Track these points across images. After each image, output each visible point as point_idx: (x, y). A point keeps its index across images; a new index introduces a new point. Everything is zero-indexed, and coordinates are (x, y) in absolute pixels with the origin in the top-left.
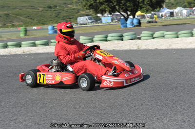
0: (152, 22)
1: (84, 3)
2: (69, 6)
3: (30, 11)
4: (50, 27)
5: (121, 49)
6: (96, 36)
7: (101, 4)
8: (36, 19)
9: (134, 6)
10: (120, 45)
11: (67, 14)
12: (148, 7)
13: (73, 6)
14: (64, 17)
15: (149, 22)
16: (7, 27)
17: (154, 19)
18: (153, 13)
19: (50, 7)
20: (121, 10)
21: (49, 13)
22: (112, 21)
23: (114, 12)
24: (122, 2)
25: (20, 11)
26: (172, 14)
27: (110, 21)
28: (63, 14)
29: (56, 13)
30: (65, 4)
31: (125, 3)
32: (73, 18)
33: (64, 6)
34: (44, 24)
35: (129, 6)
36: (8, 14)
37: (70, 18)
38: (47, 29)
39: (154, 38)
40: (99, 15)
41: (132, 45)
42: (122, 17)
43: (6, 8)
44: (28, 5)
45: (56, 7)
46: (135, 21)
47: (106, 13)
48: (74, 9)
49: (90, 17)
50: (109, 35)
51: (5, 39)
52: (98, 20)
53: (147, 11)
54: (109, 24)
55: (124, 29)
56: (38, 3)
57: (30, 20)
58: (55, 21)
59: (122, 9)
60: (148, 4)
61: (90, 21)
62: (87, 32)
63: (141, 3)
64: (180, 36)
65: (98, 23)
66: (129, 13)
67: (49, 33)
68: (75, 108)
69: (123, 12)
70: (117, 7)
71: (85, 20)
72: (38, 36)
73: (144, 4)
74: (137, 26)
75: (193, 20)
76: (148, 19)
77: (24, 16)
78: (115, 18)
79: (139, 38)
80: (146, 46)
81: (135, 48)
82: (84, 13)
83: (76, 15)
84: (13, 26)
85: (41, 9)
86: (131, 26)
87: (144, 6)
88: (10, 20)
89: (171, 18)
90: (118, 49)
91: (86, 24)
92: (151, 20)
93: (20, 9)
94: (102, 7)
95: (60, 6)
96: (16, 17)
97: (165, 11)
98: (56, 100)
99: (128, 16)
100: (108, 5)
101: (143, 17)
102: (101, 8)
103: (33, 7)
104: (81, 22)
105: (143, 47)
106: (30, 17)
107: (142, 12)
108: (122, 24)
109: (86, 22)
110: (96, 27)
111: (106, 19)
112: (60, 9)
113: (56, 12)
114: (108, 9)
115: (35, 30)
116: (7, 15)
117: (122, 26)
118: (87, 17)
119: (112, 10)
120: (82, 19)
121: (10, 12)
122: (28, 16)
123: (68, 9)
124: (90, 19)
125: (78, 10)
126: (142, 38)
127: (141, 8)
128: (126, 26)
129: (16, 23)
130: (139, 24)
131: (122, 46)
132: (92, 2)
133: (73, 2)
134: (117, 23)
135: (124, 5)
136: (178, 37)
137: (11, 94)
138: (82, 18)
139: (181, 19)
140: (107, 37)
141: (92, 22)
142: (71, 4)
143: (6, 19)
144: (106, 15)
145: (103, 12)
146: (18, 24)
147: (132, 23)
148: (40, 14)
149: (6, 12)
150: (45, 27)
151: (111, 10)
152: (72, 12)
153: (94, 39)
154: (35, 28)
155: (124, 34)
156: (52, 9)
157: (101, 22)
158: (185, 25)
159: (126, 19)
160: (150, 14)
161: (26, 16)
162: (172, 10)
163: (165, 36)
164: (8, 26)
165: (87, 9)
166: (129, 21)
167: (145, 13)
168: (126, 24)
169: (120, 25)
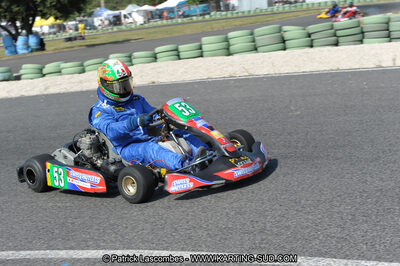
0: (75, 39)
15: (69, 39)
24: (3, 4)
26: (117, 21)
31: (9, 7)
35: (17, 13)
39: (44, 75)
46: (33, 41)
55: (12, 57)
60: (54, 6)
63: (39, 6)
64: (87, 69)
73: (45, 6)
74: (37, 50)
79: (18, 78)
80: (8, 92)
86: (25, 51)
89: (115, 29)
92: (74, 34)
97: (102, 16)
108: (6, 48)
117: (6, 52)
126: (23, 77)
128: (16, 52)
130: (41, 45)
135: (6, 10)
136: (83, 71)
159: (15, 38)
160: (74, 22)
162: (117, 12)
163: (63, 71)
166: (21, 40)
167: (65, 20)
168: (15, 46)
169: (3, 49)
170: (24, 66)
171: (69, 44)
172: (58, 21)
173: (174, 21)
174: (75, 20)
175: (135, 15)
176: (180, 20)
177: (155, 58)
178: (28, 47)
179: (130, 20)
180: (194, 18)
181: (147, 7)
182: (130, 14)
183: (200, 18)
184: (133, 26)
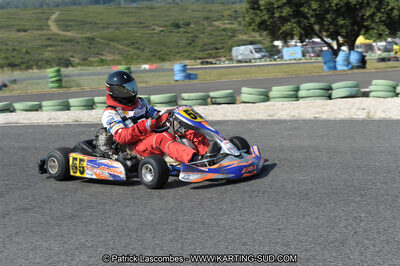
0: (389, 60)
1: (247, 19)
2: (216, 23)
3: (137, 32)
4: (177, 67)
5: (332, 118)
6: (274, 88)
7: (284, 20)
8: (147, 50)
9: (353, 24)
10: (329, 108)
11: (212, 40)
12: (382, 27)
13: (224, 24)
14: (205, 45)
15: (383, 60)
16: (91, 64)
17: (392, 54)
18: (389, 40)
19: (177, 26)
20: (325, 34)
21: (175, 37)
22: (304, 55)
23: (310, 38)
24: (328, 16)
25: (117, 33)
27: (299, 56)
28: (204, 39)
29: (187, 38)
30: (208, 18)
31: (334, 20)
32: (223, 48)
33: (205, 23)
34: (164, 60)
35: (342, 26)
36: (93, 39)
37: (217, 49)
38: (172, 70)
39: (397, 95)
40: (277, 43)
41: (354, 110)
42: (326, 48)
43: (88, 26)
44: (133, 19)
45: (189, 24)
46: (354, 58)
47: (292, 39)
48: (224, 30)
49: (259, 46)
51: (88, 89)
52: (274, 52)
53: (380, 37)
54: (297, 63)
55: (331, 73)
56: (153, 16)
57: (136, 51)
58: (186, 54)
59: (327, 31)
60: (383, 21)
61: (258, 55)
62: (253, 77)
63: (366, 20)
65: (275, 60)
66: (341, 40)
67: (176, 78)
68: (244, 244)
69: (328, 37)
70: (317, 27)
71: (248, 52)
72: (152, 84)
73: (373, 21)
74: (358, 67)
76: (378, 54)
77: (125, 42)
78: (310, 50)
81: (362, 115)
82: (245, 37)
83: (230, 42)
84: (102, 62)
85: (158, 29)
86: (346, 68)
87: (373, 25)
88: (96, 51)
90: (324, 116)
91: (250, 61)
92: (385, 55)
93: (117, 29)
94: (287, 27)
95: (196, 23)
96: (108, 45)
98: (203, 223)
99: (339, 45)
100: (299, 23)
101: (370, 48)
102: (284, 29)
103: (141, 24)
104: (240, 58)
105: (379, 115)
106: (137, 45)
107: (367, 38)
108: (325, 63)
109: (251, 56)
110: (270, 67)
111: (292, 51)
112: (198, 30)
113: (190, 35)
114: (297, 30)
115: (145, 71)
116: (91, 40)
117: (325, 67)
118: (251, 47)
119: (306, 34)
120: (241, 52)
121: (96, 34)
122: (133, 44)
123: (213, 31)
124: (258, 51)
125: (234, 31)
126: (371, 94)
127: (367, 29)
128: (335, 68)
129: (109, 57)
130: (363, 62)
131: (332, 111)
132: (266, 17)
133: (223, 16)
134: (313, 60)
135: (331, 23)
137: (108, 207)
138: (242, 47)
140: (297, 90)
141: (263, 57)
142: (220, 20)
143: (89, 48)
144: (293, 42)
145: (286, 37)
146: (112, 58)
147: (347, 61)
148: (156, 38)
149: (89, 35)
150: (167, 65)
151: (303, 32)
152: (221, 35)
153: (271, 94)
154: (146, 67)
155: (334, 86)
156: (181, 29)
157: (282, 57)
159: (335, 53)
160: (384, 43)
161: (127, 42)
164: (91, 62)
165: (254, 30)
166: (341, 56)
167: (374, 41)
168: (335, 62)
169: (322, 64)
170: (374, 82)
171: (382, 65)
172: (368, 41)
174: (386, 40)
178: (349, 63)
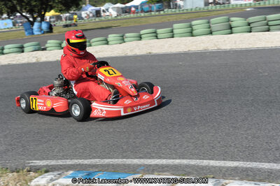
0: (70, 25)
9: (42, 4)
10: (17, 58)
12: (60, 6)
15: (66, 26)
17: (74, 21)
18: (71, 12)
20: (24, 11)
22: (14, 25)
26: (98, 13)
27: (11, 26)
35: (35, 6)
41: (31, 58)
46: (44, 26)
50: (6, 47)
54: (10, 31)
55: (30, 37)
59: (25, 9)
64: (93, 44)
70: (18, 8)
74: (48, 32)
75: (125, 21)
76: (64, 22)
79: (44, 49)
80: (47, 57)
81: (34, 60)
86: (40, 33)
87: (55, 5)
89: (97, 19)
90: (14, 63)
92: (68, 22)
97: (88, 11)
99: (35, 19)
100: (5, 5)
101: (59, 18)
107: (56, 12)
108: (26, 30)
114: (5, 9)
117: (26, 33)
119: (12, 12)
126: (48, 49)
128: (33, 33)
130: (50, 29)
134: (20, 28)
135: (27, 4)
139: (109, 20)
140: (3, 49)
147: (41, 29)
151: (9, 10)
155: (25, 45)
158: (110, 29)
159: (32, 23)
160: (68, 15)
162: (98, 8)
166: (36, 25)
168: (32, 29)
169: (24, 31)
170: (49, 41)
172: (57, 14)
173: (139, 15)
174: (69, 13)
175: (110, 10)
176: (142, 14)
177: (140, 38)
179: (108, 14)
180: (153, 13)
181: (119, 5)
182: (107, 10)
183: (157, 13)
184: (110, 18)
